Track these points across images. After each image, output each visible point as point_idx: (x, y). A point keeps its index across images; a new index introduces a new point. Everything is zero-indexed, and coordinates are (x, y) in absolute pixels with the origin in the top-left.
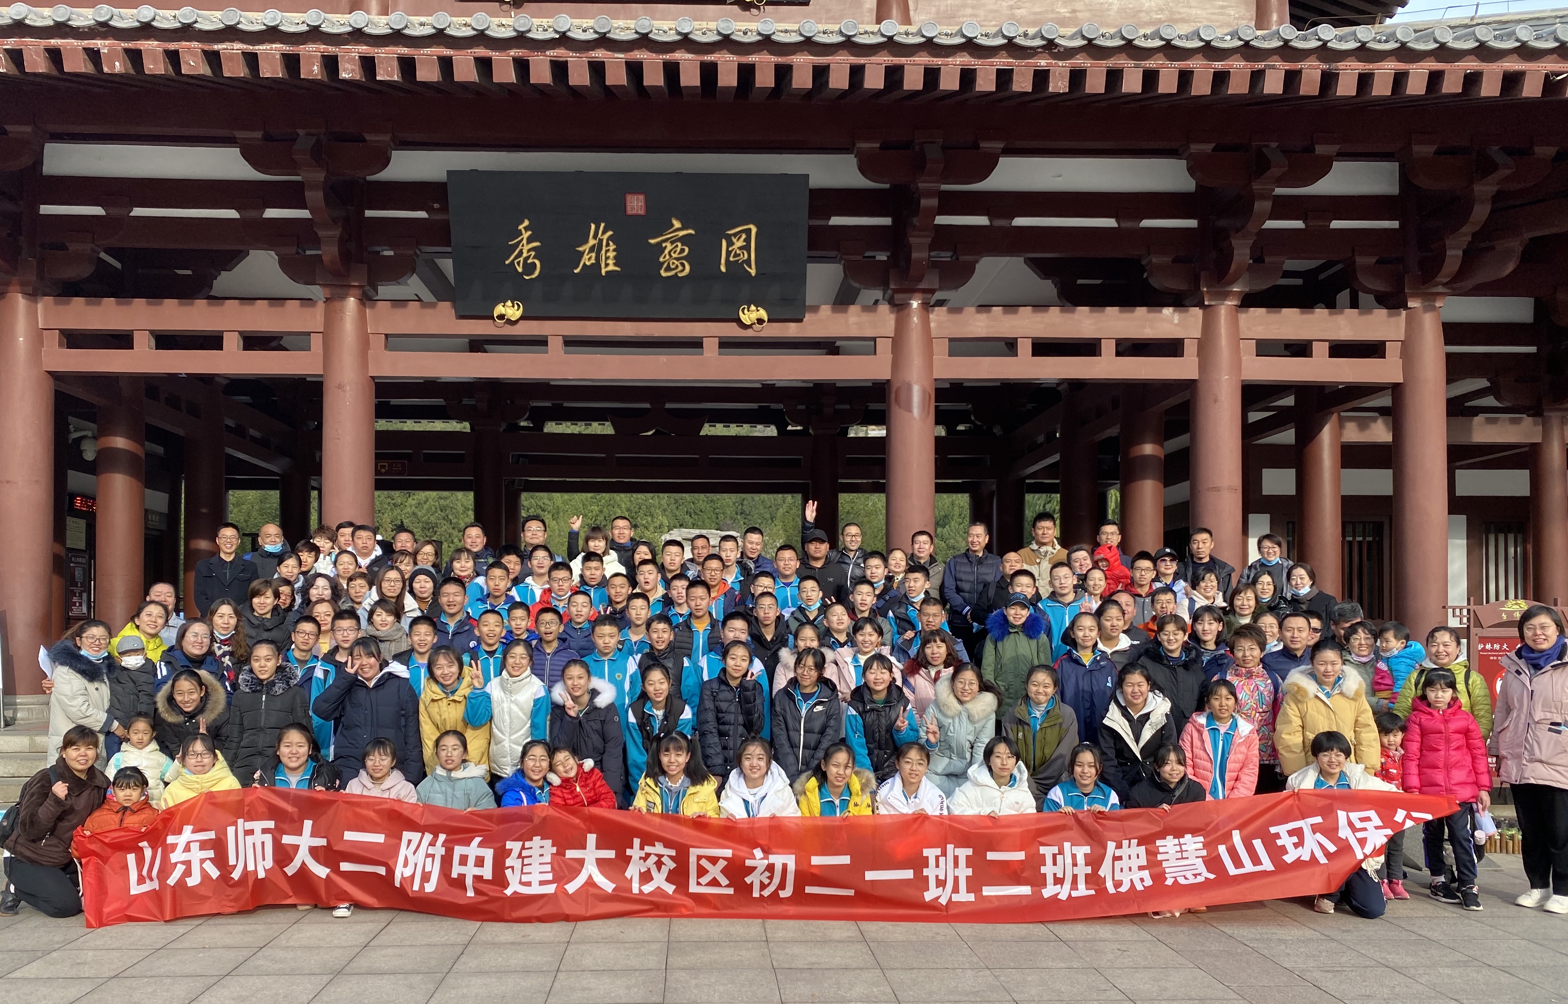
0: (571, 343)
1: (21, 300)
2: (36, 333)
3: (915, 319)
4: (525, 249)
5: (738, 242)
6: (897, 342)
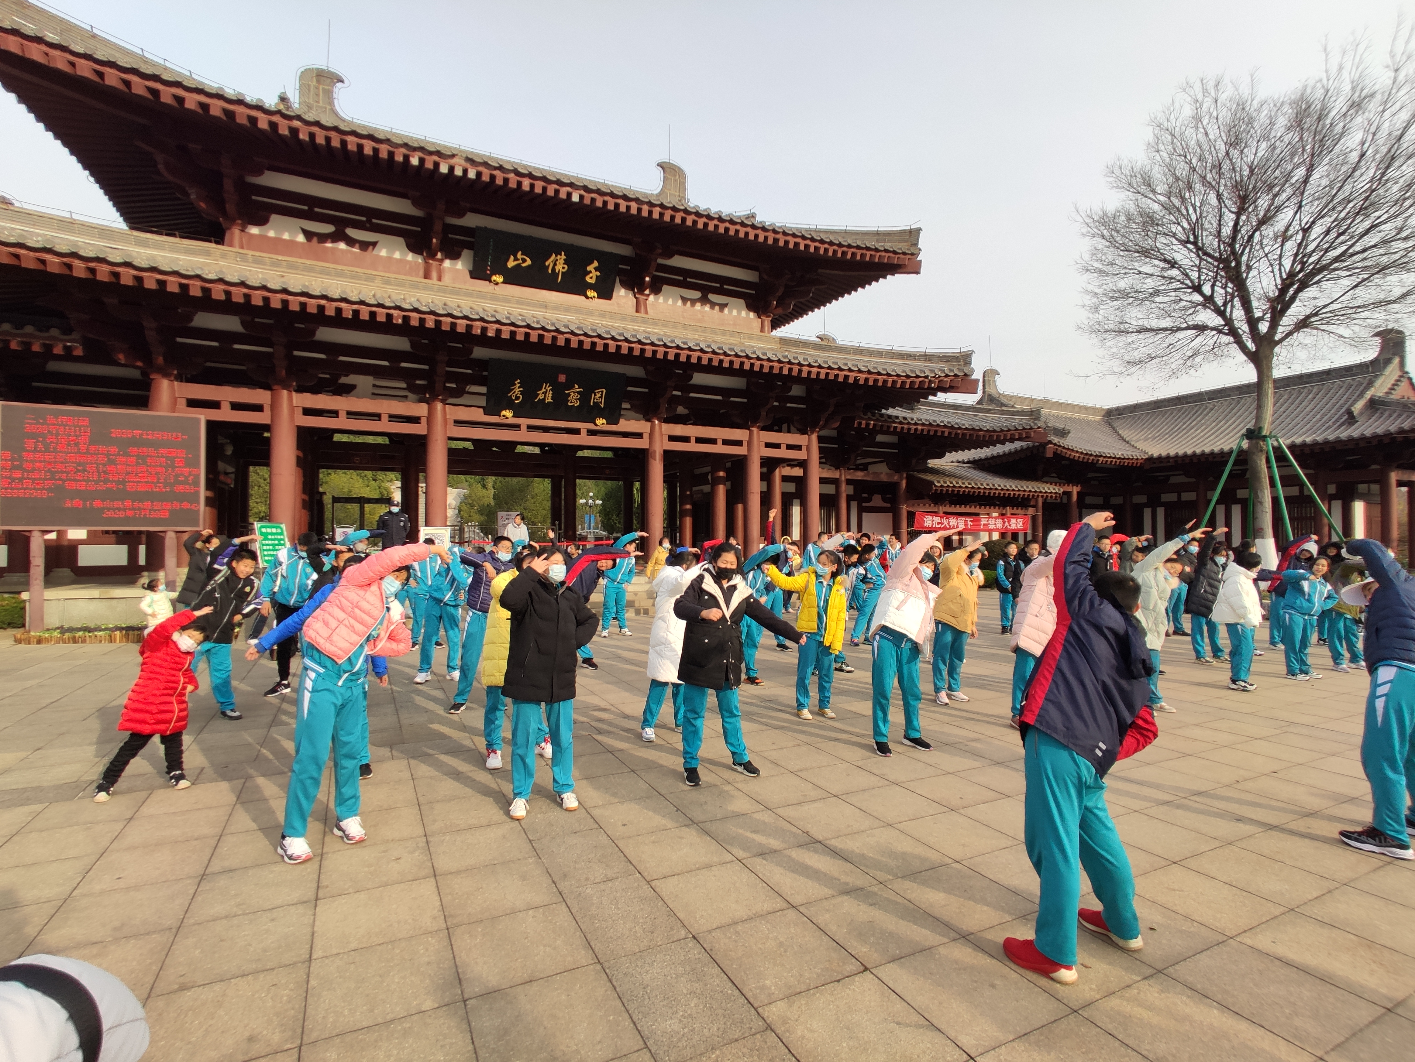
0: (530, 428)
1: (285, 393)
2: (292, 408)
3: (657, 428)
4: (517, 390)
5: (598, 395)
6: (651, 435)
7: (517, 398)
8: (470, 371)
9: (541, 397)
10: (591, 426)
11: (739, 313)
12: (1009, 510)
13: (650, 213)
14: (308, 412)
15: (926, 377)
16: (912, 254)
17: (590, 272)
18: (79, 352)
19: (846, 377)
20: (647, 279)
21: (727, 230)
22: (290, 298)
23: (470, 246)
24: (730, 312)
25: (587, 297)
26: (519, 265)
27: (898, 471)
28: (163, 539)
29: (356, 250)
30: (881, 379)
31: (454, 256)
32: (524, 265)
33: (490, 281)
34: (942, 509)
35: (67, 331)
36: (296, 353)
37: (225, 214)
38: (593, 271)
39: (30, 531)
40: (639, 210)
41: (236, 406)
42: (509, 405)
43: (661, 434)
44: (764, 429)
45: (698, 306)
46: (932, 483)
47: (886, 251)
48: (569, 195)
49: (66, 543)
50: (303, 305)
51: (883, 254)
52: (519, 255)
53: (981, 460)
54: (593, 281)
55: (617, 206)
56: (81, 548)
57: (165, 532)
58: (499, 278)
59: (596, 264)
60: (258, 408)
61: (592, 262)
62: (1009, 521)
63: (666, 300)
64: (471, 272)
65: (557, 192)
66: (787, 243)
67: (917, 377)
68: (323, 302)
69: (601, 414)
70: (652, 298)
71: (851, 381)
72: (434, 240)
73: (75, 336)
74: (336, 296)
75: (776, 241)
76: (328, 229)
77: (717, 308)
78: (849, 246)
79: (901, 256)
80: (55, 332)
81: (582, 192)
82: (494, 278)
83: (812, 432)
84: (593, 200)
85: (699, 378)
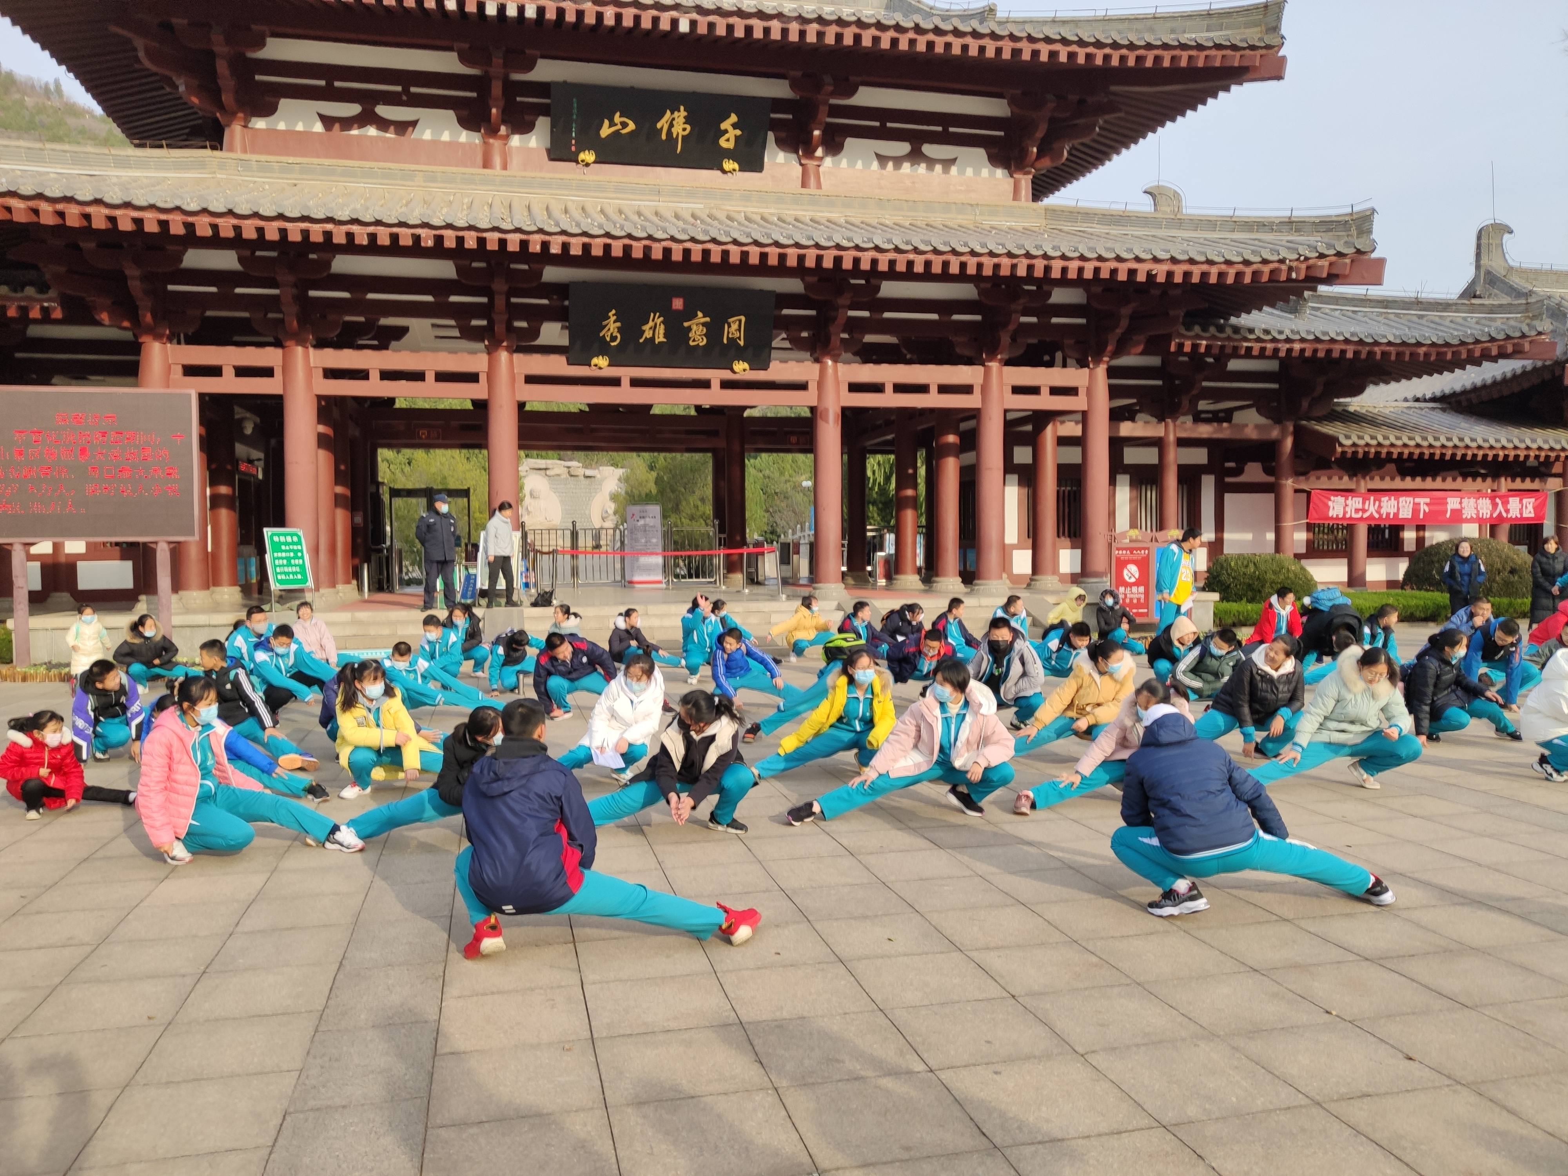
0: (635, 381)
1: (300, 349)
2: (309, 370)
3: (830, 371)
4: (612, 327)
5: (735, 327)
6: (820, 384)
7: (613, 339)
8: (545, 302)
9: (648, 334)
10: (726, 375)
11: (977, 173)
12: (1505, 484)
13: (802, 33)
14: (331, 374)
15: (1282, 261)
16: (1268, 47)
17: (726, 131)
18: (58, 314)
19: (1132, 272)
20: (817, 133)
21: (930, 45)
22: (288, 225)
23: (544, 111)
24: (962, 172)
25: (724, 172)
26: (617, 133)
27: (1278, 420)
28: (154, 551)
29: (390, 135)
30: (1196, 271)
31: (524, 127)
32: (624, 131)
33: (577, 162)
34: (1365, 484)
35: (43, 288)
36: (313, 293)
37: (221, 107)
38: (730, 129)
39: (11, 544)
40: (785, 32)
41: (242, 372)
42: (603, 349)
43: (837, 382)
44: (1008, 363)
45: (906, 167)
46: (1334, 440)
47: (1218, 47)
48: (675, 22)
49: (63, 560)
50: (306, 233)
51: (1213, 52)
52: (617, 118)
53: (1454, 394)
54: (730, 145)
55: (749, 30)
56: (80, 564)
57: (156, 543)
58: (588, 156)
59: (734, 118)
60: (268, 372)
61: (729, 116)
62: (1505, 503)
63: (852, 164)
64: (549, 151)
65: (656, 20)
66: (1035, 53)
67: (1265, 262)
68: (329, 227)
69: (740, 354)
70: (828, 161)
71: (1141, 278)
72: (494, 111)
73: (52, 293)
74: (345, 218)
75: (1016, 52)
76: (353, 109)
77: (938, 168)
78: (1149, 46)
79: (1248, 52)
80: (30, 291)
81: (695, 16)
82: (582, 156)
83: (1097, 362)
84: (711, 26)
85: (889, 289)
